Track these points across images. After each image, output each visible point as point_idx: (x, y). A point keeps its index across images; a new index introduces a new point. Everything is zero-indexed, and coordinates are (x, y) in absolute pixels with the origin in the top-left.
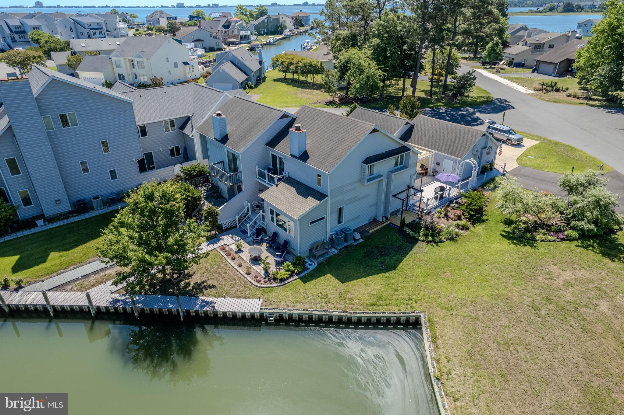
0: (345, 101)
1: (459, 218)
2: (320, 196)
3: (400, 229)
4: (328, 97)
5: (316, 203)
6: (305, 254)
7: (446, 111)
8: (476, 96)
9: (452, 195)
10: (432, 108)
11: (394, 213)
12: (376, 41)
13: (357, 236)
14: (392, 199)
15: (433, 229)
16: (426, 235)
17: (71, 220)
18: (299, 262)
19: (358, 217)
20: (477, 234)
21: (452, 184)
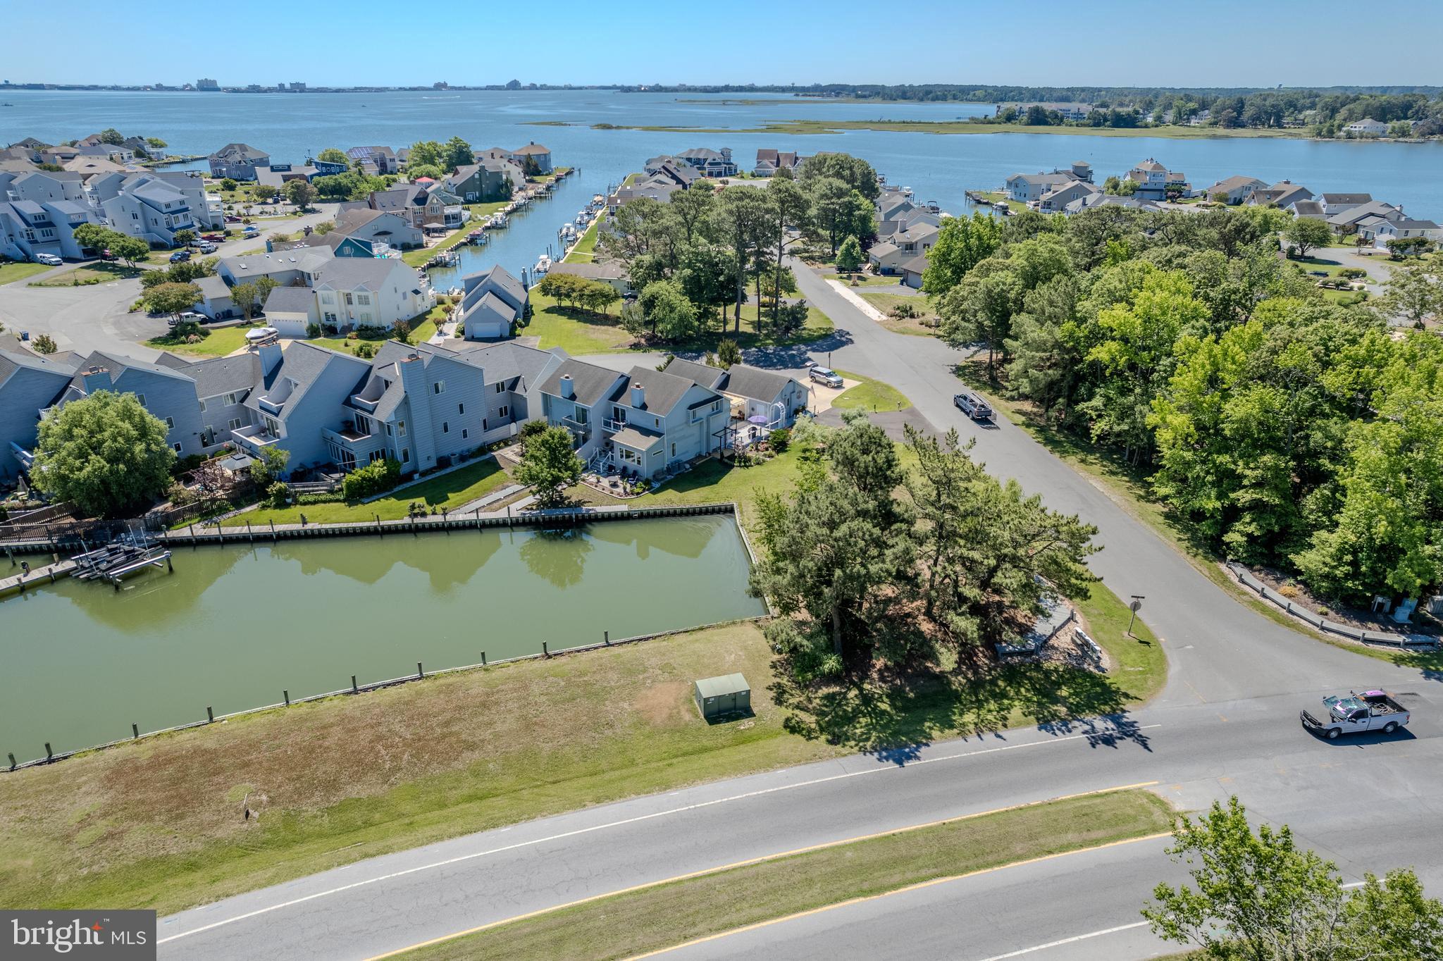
0: (654, 343)
1: (767, 449)
2: (659, 435)
3: (721, 461)
4: (632, 339)
5: (657, 439)
6: (651, 478)
7: (775, 351)
8: (814, 327)
9: (763, 434)
10: (758, 348)
11: (715, 450)
12: (688, 272)
13: (688, 466)
14: (712, 438)
15: (745, 457)
16: (740, 462)
17: (438, 474)
18: (647, 482)
19: (687, 452)
20: (779, 460)
21: (763, 424)
